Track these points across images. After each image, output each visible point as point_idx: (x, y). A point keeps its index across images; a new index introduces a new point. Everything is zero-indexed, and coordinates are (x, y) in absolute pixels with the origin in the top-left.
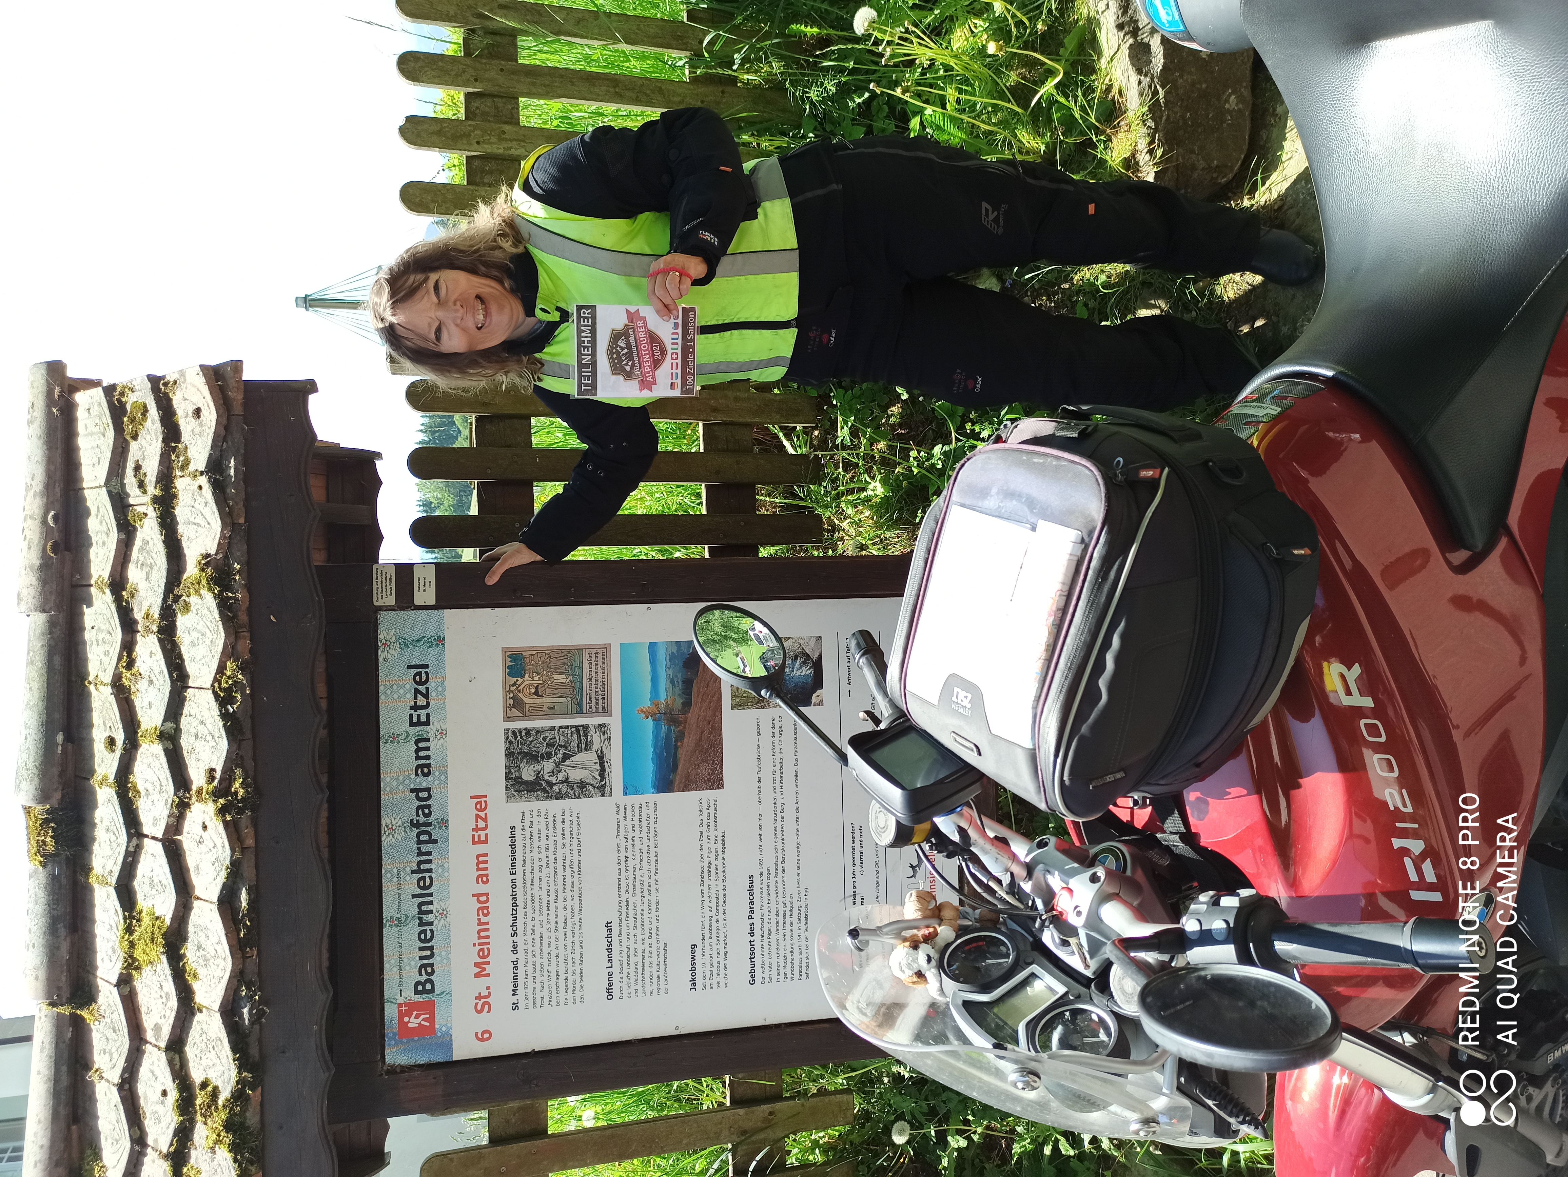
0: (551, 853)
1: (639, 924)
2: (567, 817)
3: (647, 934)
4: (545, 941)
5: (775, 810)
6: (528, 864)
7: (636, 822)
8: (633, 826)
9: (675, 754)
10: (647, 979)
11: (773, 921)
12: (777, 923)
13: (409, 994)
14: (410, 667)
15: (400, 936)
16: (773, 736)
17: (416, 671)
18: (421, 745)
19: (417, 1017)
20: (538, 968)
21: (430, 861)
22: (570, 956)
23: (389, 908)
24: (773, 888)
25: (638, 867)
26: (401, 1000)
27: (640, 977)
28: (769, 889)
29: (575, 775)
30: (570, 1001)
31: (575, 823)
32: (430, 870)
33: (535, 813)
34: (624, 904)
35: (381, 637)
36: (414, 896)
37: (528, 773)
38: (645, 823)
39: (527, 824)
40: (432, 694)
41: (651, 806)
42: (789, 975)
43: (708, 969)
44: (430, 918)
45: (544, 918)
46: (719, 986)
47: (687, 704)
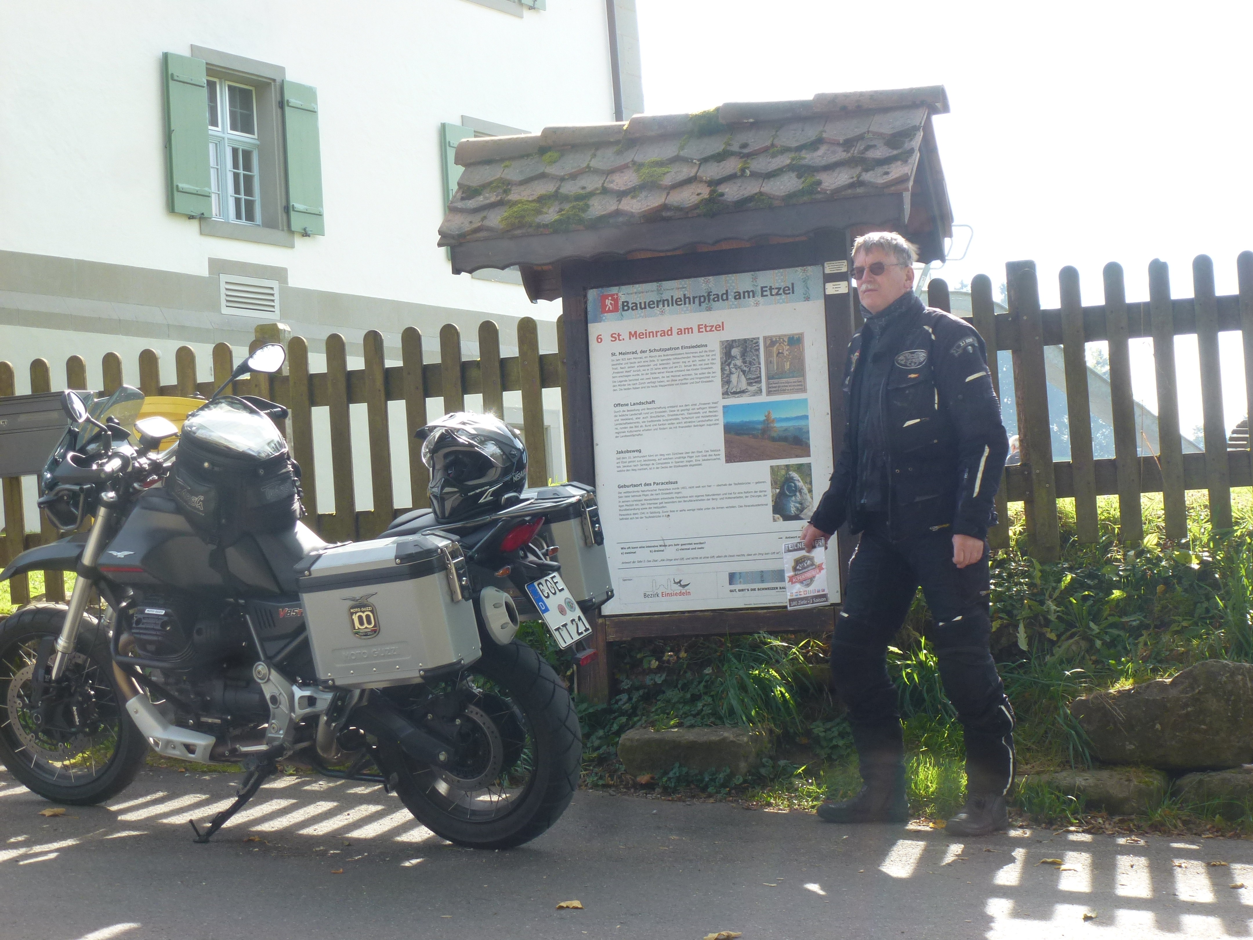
0: (693, 367)
1: (653, 419)
2: (711, 375)
3: (647, 424)
4: (646, 368)
5: (714, 495)
6: (686, 356)
7: (708, 414)
8: (706, 412)
9: (745, 434)
10: (624, 426)
11: (652, 497)
12: (651, 500)
13: (622, 298)
14: (793, 284)
15: (652, 291)
16: (756, 492)
17: (791, 287)
18: (751, 294)
19: (611, 304)
20: (632, 365)
21: (690, 303)
22: (637, 382)
23: (667, 284)
24: (670, 496)
25: (683, 416)
26: (620, 294)
27: (624, 422)
28: (670, 493)
30: (615, 384)
31: (708, 380)
32: (685, 304)
33: (713, 357)
34: (664, 410)
35: (809, 268)
36: (672, 297)
38: (707, 419)
39: (708, 353)
40: (778, 297)
41: (717, 422)
42: (622, 508)
43: (628, 460)
44: (661, 306)
45: (658, 366)
46: (618, 467)
47: (774, 439)
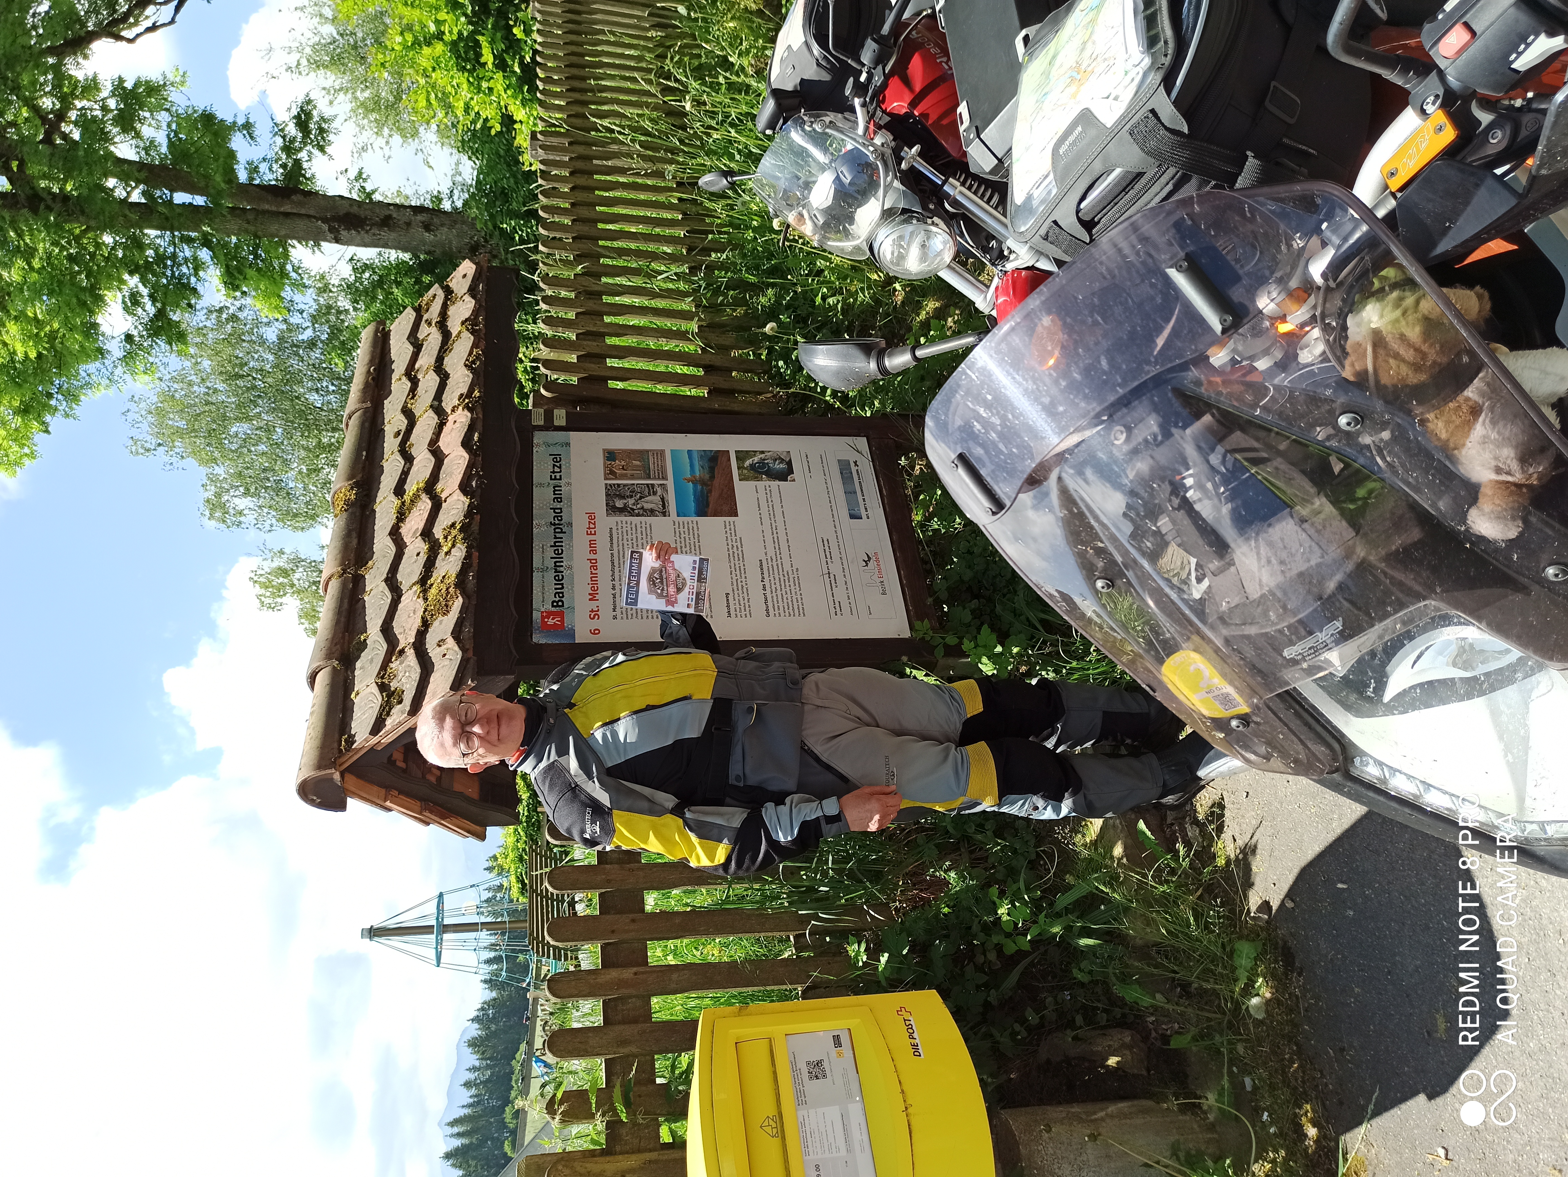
0: (634, 542)
2: (644, 526)
5: (772, 528)
6: (621, 547)
7: (686, 529)
8: (684, 532)
9: (707, 499)
11: (778, 584)
13: (548, 607)
14: (550, 456)
15: (543, 577)
16: (766, 494)
17: (554, 457)
18: (557, 489)
19: (553, 619)
21: (562, 542)
23: (537, 562)
24: (775, 567)
29: (647, 506)
31: (648, 528)
32: (562, 546)
33: (624, 524)
35: (535, 442)
36: (552, 559)
37: (619, 504)
38: (691, 530)
39: (620, 527)
40: (563, 467)
41: (695, 522)
42: (792, 613)
43: (738, 606)
44: (561, 569)
46: (746, 617)
47: (712, 477)
